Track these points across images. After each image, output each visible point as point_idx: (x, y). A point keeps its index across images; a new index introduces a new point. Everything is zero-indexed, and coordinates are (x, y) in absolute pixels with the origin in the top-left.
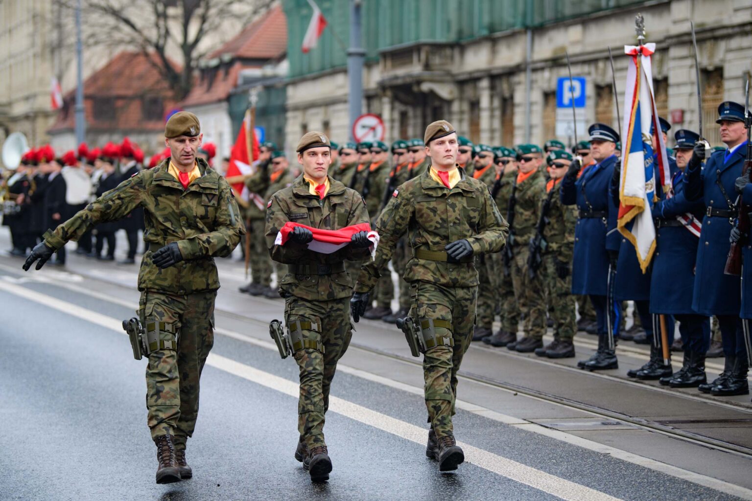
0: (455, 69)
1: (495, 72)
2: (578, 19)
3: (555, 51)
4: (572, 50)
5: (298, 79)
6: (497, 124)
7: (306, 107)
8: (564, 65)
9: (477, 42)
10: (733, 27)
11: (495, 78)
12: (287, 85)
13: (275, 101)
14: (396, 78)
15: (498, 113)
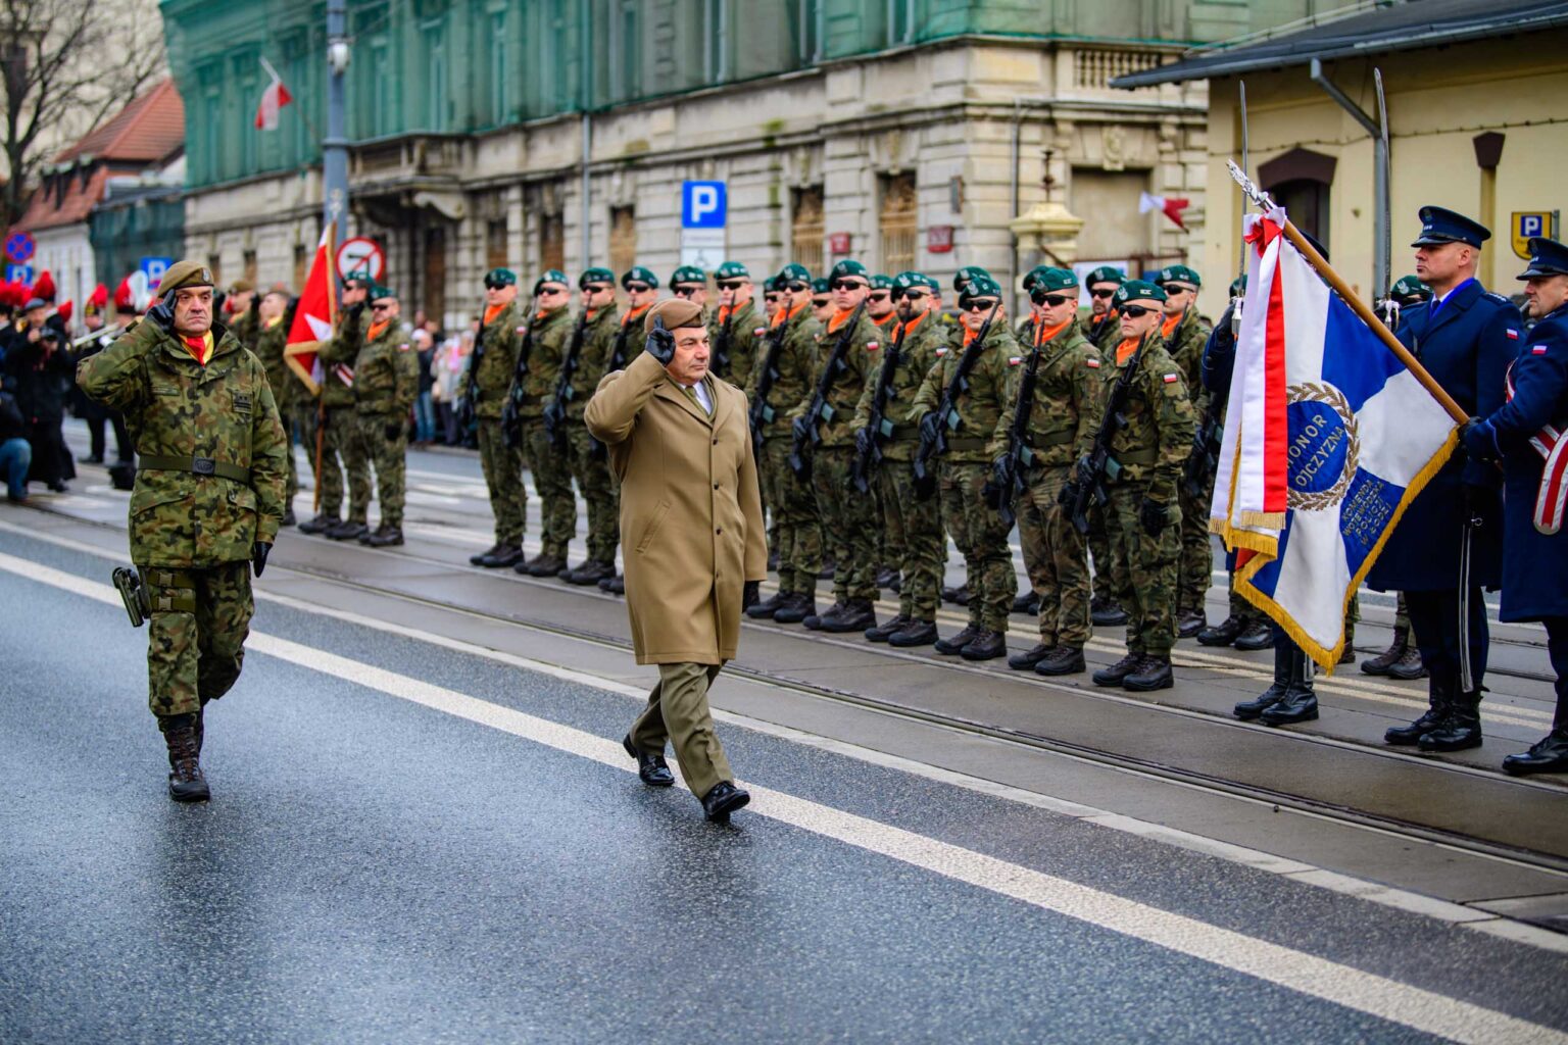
0: (465, 173)
1: (530, 177)
2: (668, 101)
3: (629, 146)
4: (656, 146)
5: (202, 188)
6: (534, 254)
7: (216, 231)
8: (646, 168)
9: (501, 134)
10: (933, 110)
11: (530, 186)
12: (186, 198)
13: (166, 222)
14: (374, 186)
15: (535, 238)
